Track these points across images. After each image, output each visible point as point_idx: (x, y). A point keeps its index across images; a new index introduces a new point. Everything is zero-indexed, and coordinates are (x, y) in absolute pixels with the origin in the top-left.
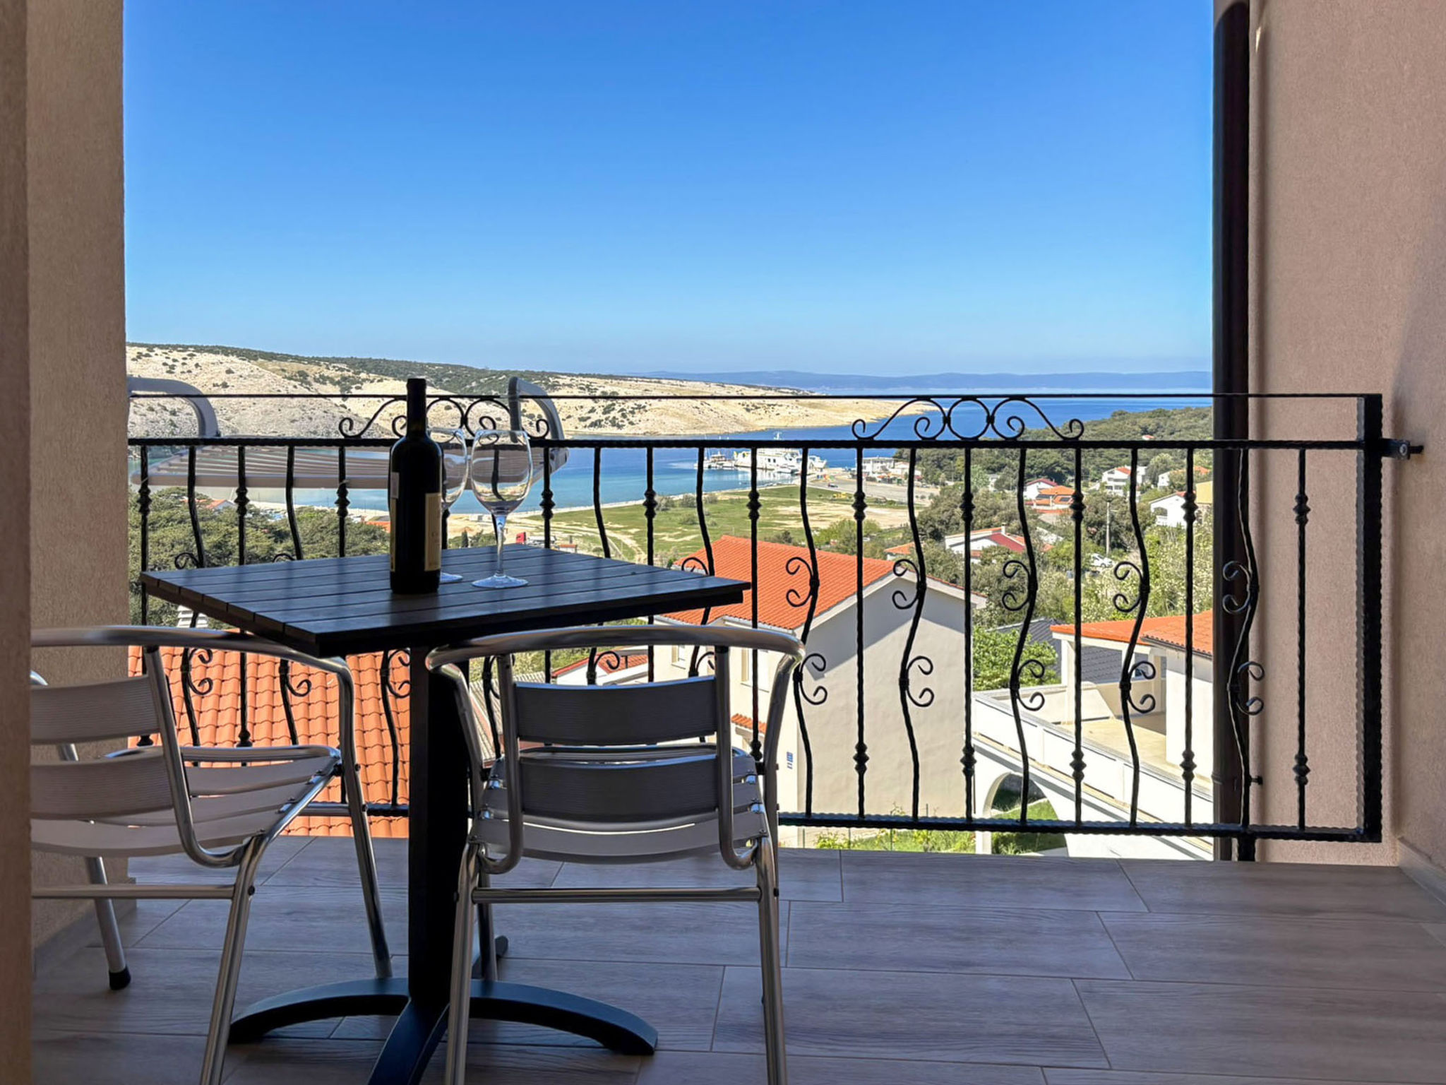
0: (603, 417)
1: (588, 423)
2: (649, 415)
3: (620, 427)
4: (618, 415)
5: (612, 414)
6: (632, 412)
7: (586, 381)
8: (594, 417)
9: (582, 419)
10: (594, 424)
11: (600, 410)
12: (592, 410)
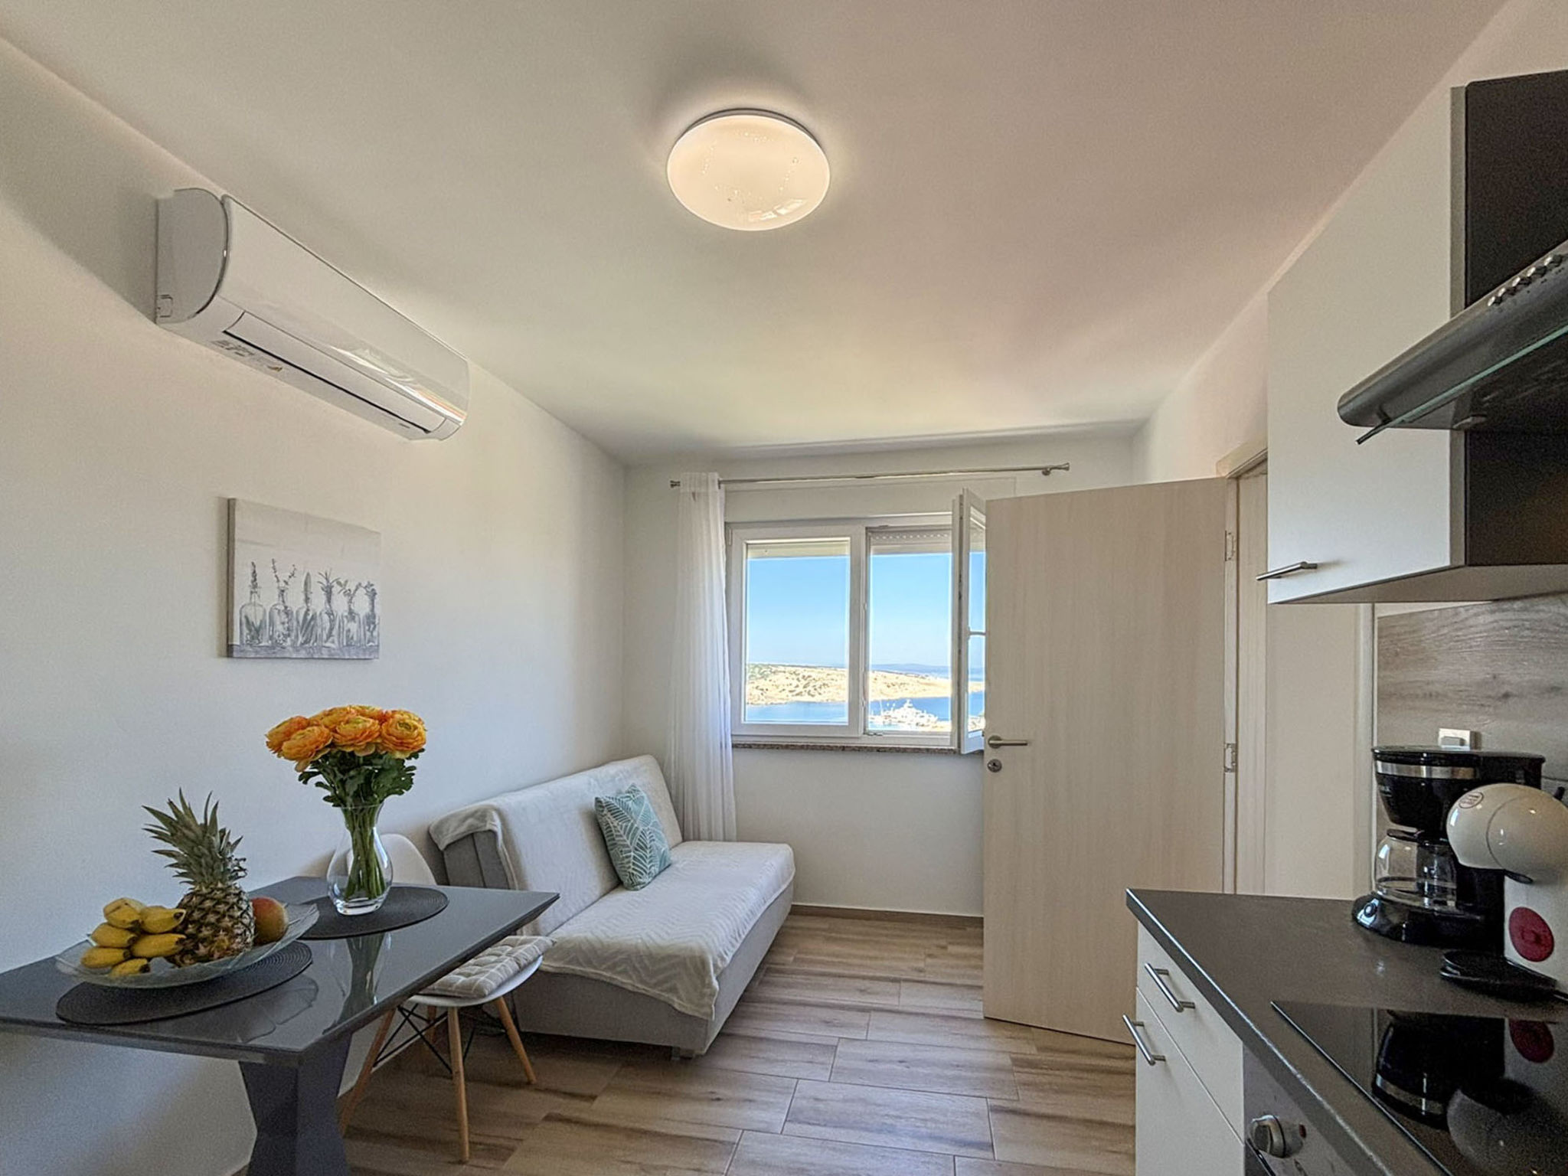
0: (803, 690)
1: (794, 693)
2: (830, 689)
3: (813, 696)
4: (812, 689)
5: (807, 689)
6: (820, 688)
7: (793, 669)
8: (798, 690)
9: (791, 691)
10: (797, 695)
11: (801, 686)
12: (797, 686)
